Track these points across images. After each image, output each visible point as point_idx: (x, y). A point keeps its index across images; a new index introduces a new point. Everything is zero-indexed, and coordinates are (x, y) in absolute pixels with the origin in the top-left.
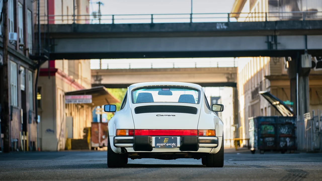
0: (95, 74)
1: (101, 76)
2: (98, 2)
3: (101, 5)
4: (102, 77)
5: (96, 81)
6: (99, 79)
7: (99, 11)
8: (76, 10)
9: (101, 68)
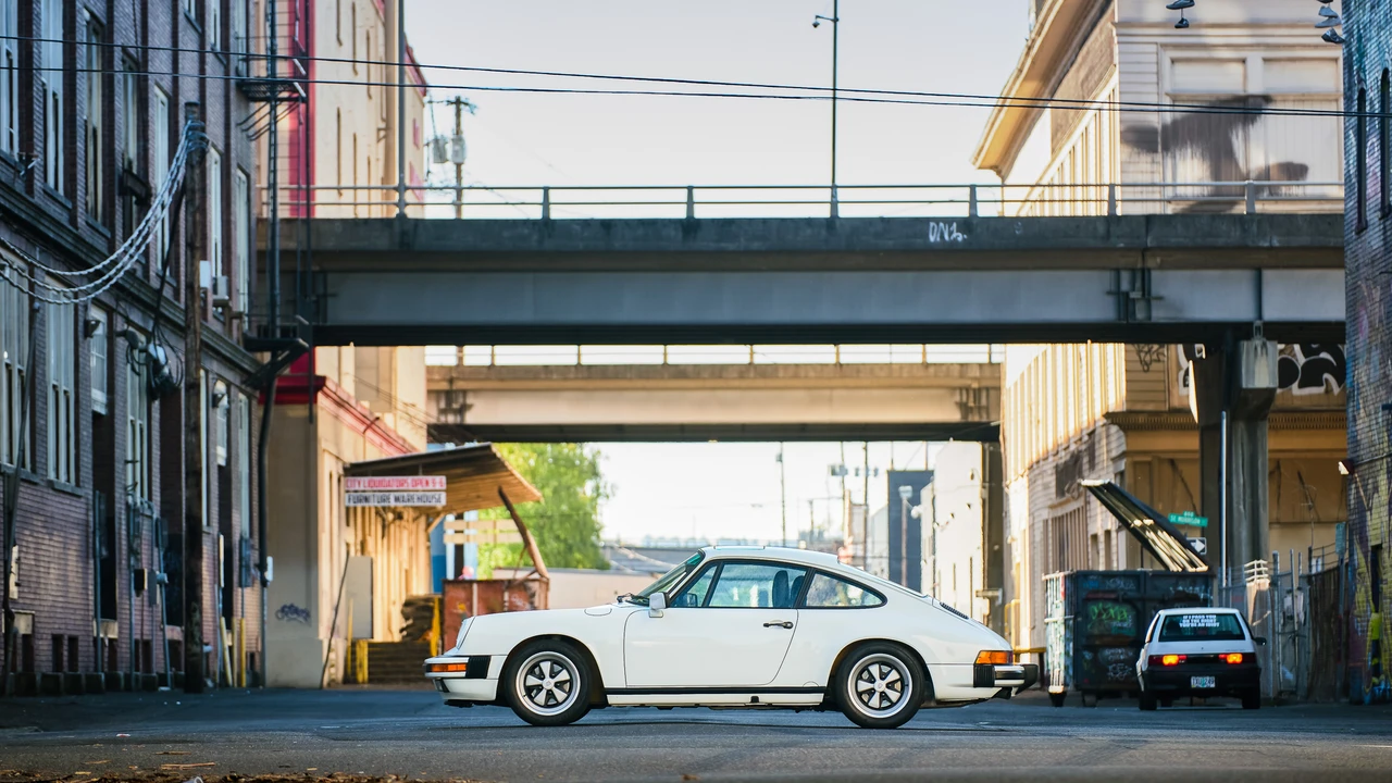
0: (444, 386)
1: (464, 392)
2: (453, 99)
3: (465, 110)
4: (470, 400)
5: (443, 412)
7: (458, 137)
8: (383, 142)
9: (460, 360)
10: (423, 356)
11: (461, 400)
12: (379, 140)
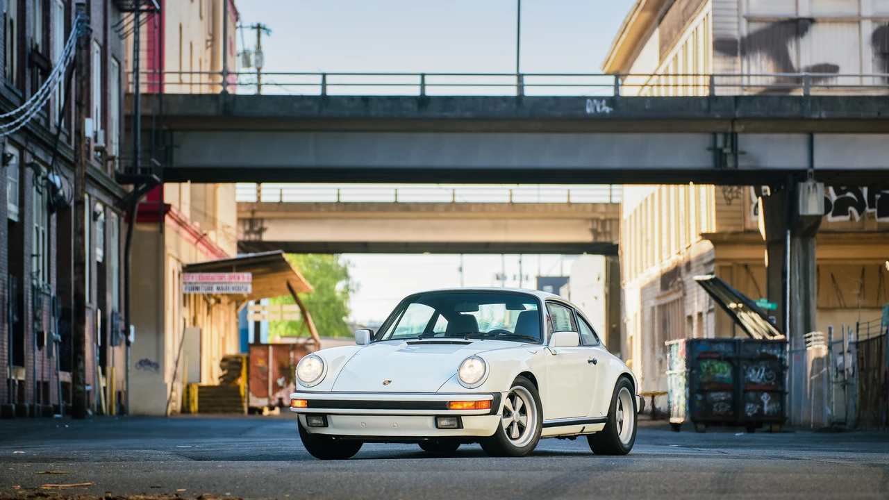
0: (248, 215)
1: (262, 220)
2: (255, 25)
3: (263, 34)
4: (266, 225)
5: (247, 233)
7: (259, 51)
8: (209, 50)
9: (259, 198)
10: (235, 195)
11: (259, 225)
12: (207, 48)
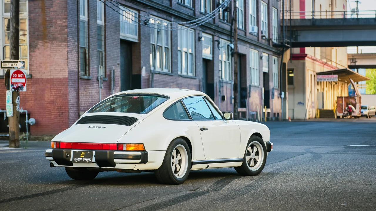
0: (352, 57)
1: (356, 59)
2: (356, 1)
3: (359, 3)
4: (357, 60)
5: (351, 63)
6: (354, 61)
7: (357, 8)
8: (331, 7)
9: (358, 52)
10: (347, 51)
11: (355, 60)
12: (330, 6)
